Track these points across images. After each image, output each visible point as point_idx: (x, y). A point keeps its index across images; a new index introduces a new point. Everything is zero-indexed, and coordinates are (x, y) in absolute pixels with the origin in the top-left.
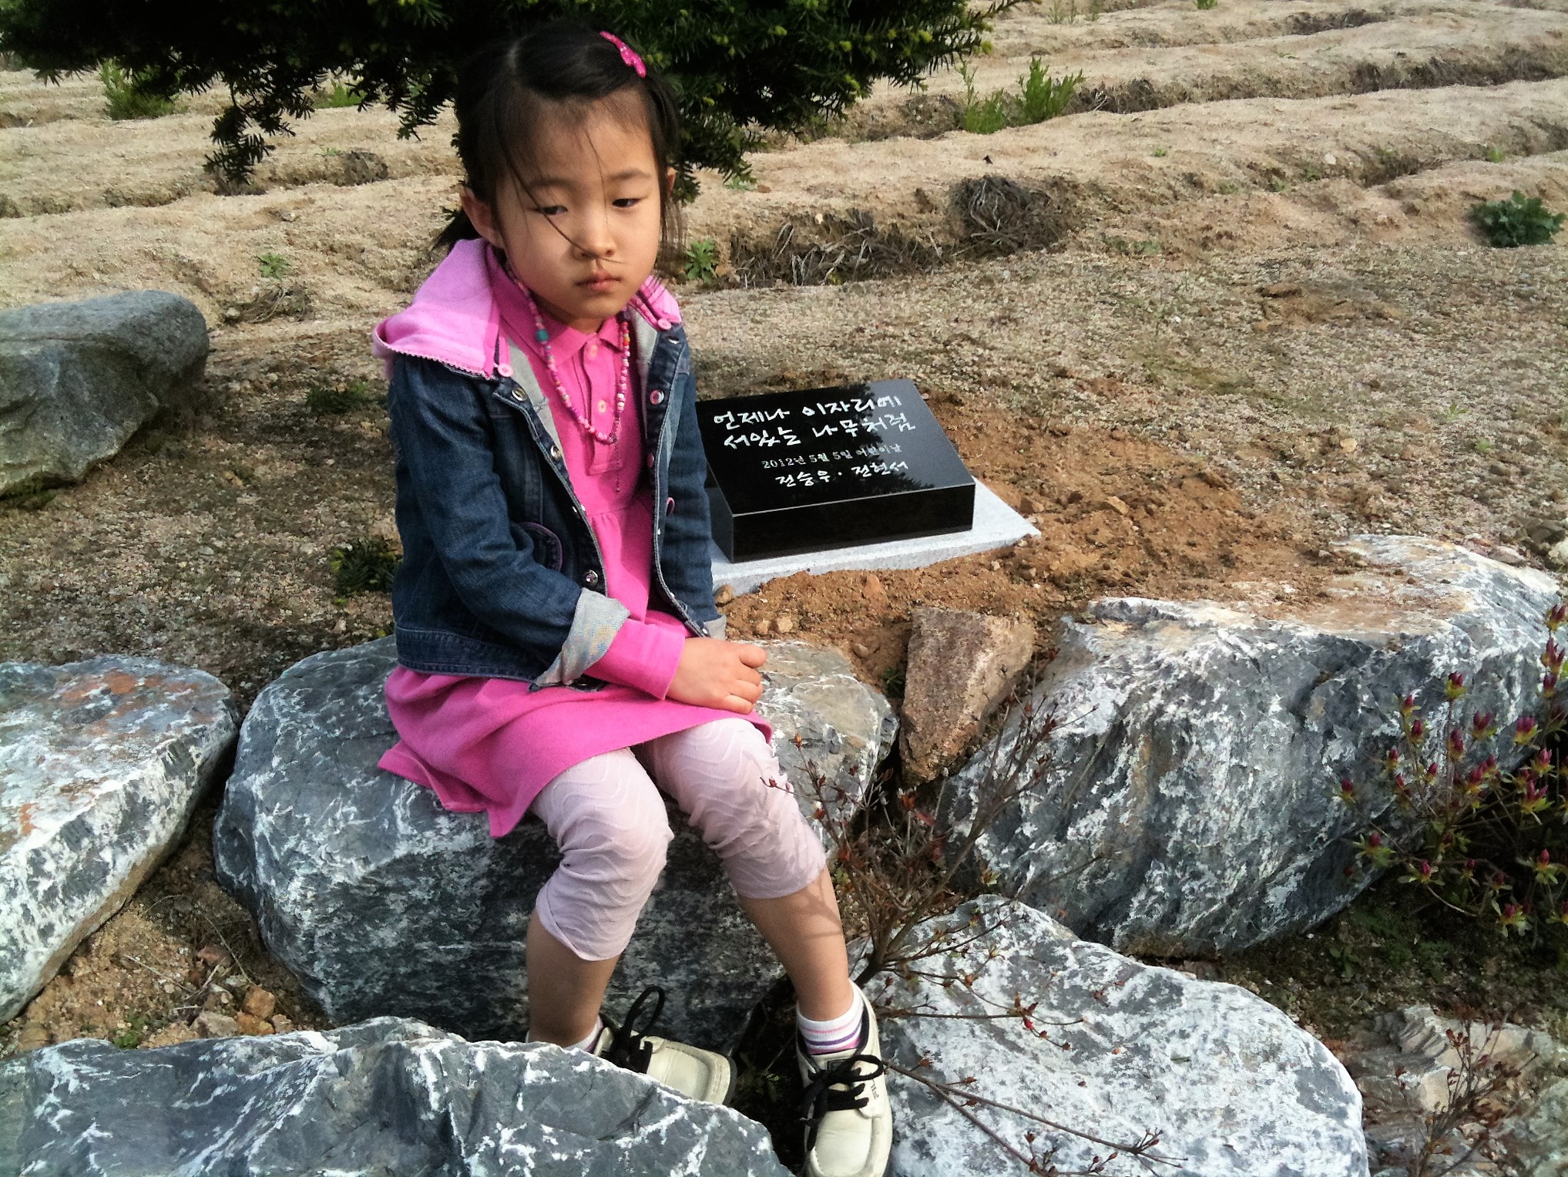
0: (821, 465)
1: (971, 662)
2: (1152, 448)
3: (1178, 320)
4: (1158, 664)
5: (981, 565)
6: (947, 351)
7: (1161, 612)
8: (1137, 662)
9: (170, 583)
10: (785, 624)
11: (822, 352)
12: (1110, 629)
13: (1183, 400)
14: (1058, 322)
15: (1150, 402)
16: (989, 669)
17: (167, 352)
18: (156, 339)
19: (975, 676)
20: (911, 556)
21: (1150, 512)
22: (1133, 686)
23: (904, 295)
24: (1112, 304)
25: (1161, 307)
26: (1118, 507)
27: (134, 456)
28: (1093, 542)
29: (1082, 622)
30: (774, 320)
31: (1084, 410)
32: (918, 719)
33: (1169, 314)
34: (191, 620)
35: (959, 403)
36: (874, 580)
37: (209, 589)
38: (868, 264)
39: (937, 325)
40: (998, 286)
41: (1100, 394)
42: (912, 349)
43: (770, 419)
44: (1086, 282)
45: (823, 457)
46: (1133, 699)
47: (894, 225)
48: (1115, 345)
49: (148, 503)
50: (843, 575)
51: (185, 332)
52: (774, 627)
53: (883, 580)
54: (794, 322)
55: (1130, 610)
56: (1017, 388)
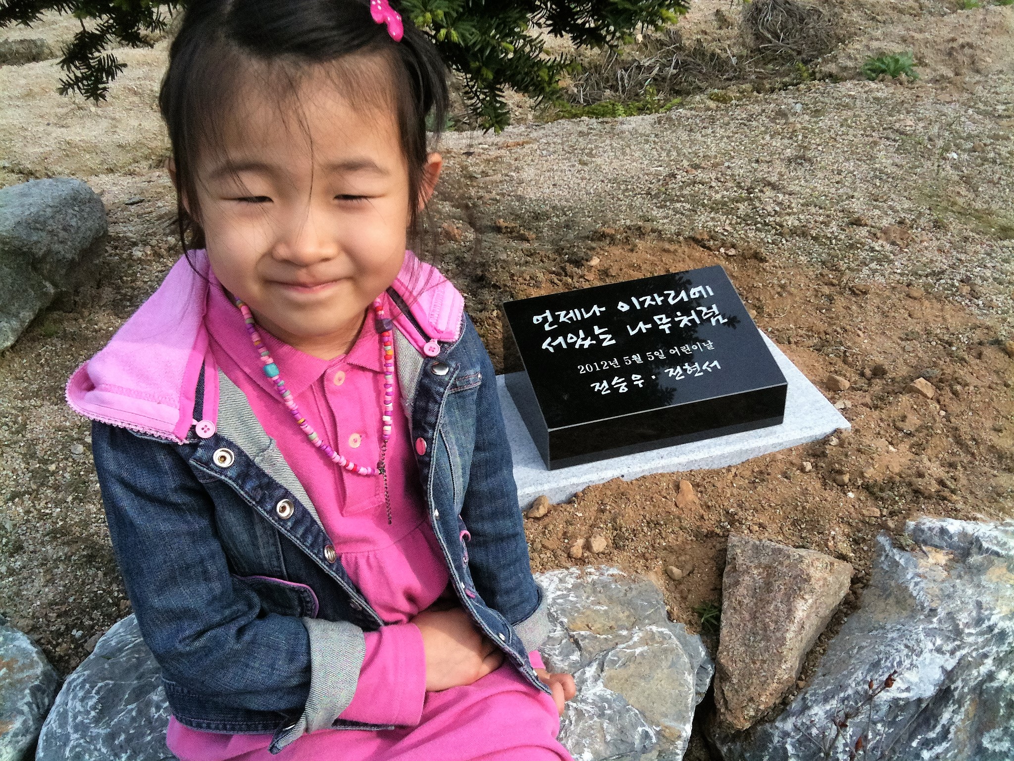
0: (635, 369)
1: (790, 611)
2: (948, 307)
3: (955, 156)
4: (991, 629)
5: (792, 464)
6: (751, 199)
7: (985, 545)
8: (967, 625)
9: (37, 490)
10: (599, 544)
11: (638, 201)
12: (931, 560)
13: (971, 248)
14: (848, 160)
15: (940, 250)
16: (808, 617)
17: (61, 242)
18: (51, 232)
19: (794, 627)
20: (723, 456)
21: (955, 393)
22: (964, 652)
23: (710, 131)
24: (895, 140)
25: (940, 143)
26: (925, 391)
27: (33, 340)
28: (901, 430)
29: (902, 548)
30: (599, 161)
31: (879, 262)
32: (734, 669)
33: (947, 151)
34: (47, 538)
35: (763, 260)
36: (686, 486)
37: (70, 499)
38: (677, 74)
39: (740, 167)
40: (792, 120)
41: (893, 243)
42: (718, 196)
43: (586, 316)
44: (869, 117)
45: (637, 358)
46: (963, 666)
47: (698, 40)
48: (901, 186)
49: (39, 390)
50: (655, 478)
51: (82, 218)
52: (587, 547)
53: (696, 485)
54: (616, 164)
55: (951, 537)
56: (815, 239)
